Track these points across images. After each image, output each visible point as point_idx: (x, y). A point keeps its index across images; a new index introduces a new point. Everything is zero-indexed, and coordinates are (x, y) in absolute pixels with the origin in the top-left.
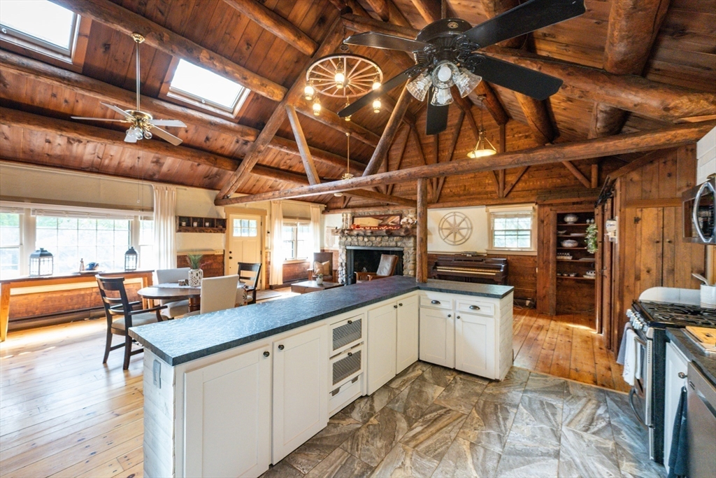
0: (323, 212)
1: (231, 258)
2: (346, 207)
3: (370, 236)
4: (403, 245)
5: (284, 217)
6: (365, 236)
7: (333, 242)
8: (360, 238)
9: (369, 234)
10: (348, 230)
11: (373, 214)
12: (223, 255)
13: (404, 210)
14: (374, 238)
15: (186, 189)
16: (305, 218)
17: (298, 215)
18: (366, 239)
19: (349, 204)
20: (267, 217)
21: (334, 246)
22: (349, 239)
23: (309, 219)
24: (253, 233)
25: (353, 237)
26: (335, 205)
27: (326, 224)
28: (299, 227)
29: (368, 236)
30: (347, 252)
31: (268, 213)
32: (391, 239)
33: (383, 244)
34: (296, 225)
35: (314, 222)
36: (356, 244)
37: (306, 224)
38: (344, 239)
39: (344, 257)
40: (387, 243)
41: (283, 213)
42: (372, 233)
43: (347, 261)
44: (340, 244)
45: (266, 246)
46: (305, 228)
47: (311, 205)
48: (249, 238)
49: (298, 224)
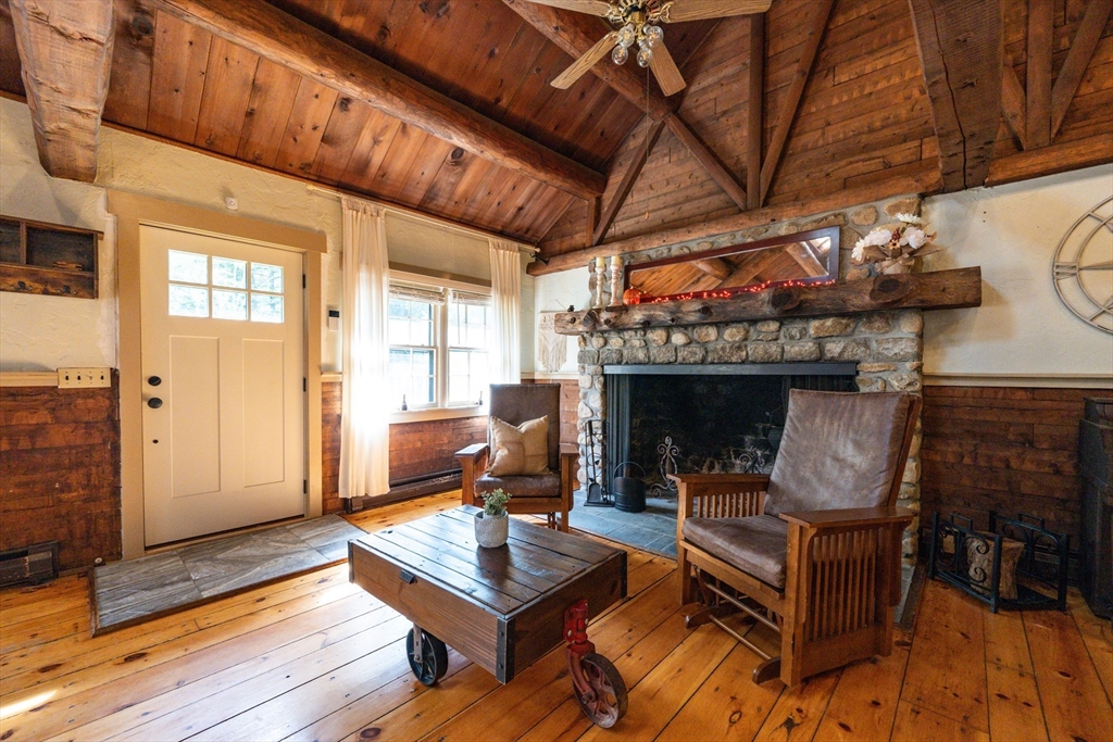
0: (531, 269)
1: (155, 403)
2: (602, 242)
3: (693, 325)
4: (860, 352)
5: (393, 265)
6: (676, 324)
7: (561, 355)
8: (657, 336)
9: (693, 318)
10: (609, 309)
11: (706, 247)
12: (113, 392)
13: (851, 212)
14: (712, 333)
16: (474, 280)
17: (449, 266)
18: (678, 338)
19: (612, 231)
20: (327, 259)
21: (564, 368)
22: (615, 342)
23: (488, 283)
24: (270, 312)
25: (627, 335)
26: (566, 245)
27: (540, 305)
28: (455, 307)
29: (686, 327)
30: (605, 385)
31: (330, 244)
32: (795, 329)
33: (755, 350)
34: (441, 296)
35: (503, 292)
36: (641, 355)
37: (477, 296)
38: (596, 342)
39: (596, 401)
40: (774, 349)
41: (390, 250)
42: (706, 310)
43: (605, 413)
44: (582, 358)
45: (325, 359)
46: (475, 310)
47: (491, 239)
48: (248, 327)
49: (450, 297)
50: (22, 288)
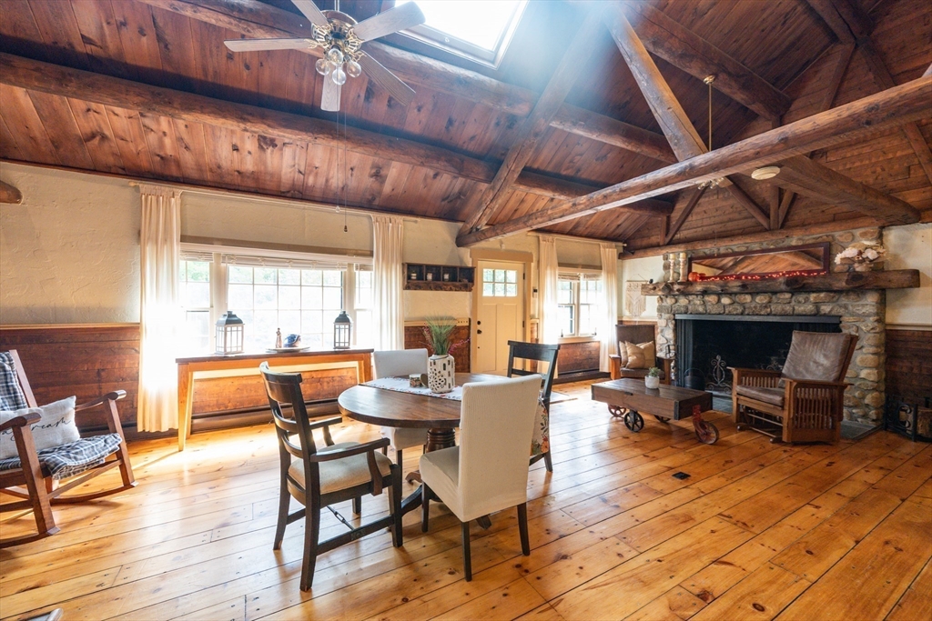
0: (621, 256)
1: (479, 332)
2: (671, 243)
3: (736, 294)
4: (842, 311)
5: (561, 265)
6: (724, 292)
7: (642, 307)
8: (712, 299)
9: (735, 290)
10: (680, 284)
11: (743, 249)
12: (469, 327)
13: (837, 234)
14: (748, 298)
15: (416, 222)
16: (593, 267)
17: (580, 261)
18: (725, 300)
19: (678, 236)
20: (533, 265)
21: (644, 314)
22: (683, 301)
23: (600, 268)
24: (512, 291)
25: (691, 297)
26: (645, 242)
27: (626, 276)
28: (583, 282)
29: (730, 294)
30: (676, 325)
31: (535, 259)
32: (801, 298)
33: (776, 308)
34: (577, 277)
35: (608, 272)
36: (701, 309)
37: (595, 276)
38: (669, 301)
39: (669, 334)
40: (788, 308)
41: (558, 257)
42: (744, 286)
43: (676, 341)
44: (660, 310)
45: (532, 313)
46: (592, 283)
47: (602, 244)
48: (505, 299)
49: (582, 277)
50: (451, 290)
